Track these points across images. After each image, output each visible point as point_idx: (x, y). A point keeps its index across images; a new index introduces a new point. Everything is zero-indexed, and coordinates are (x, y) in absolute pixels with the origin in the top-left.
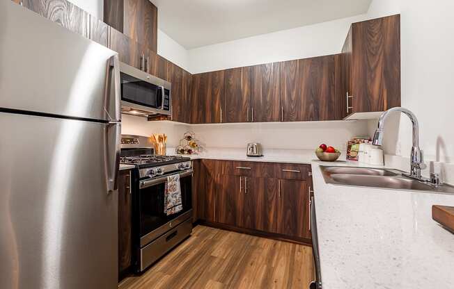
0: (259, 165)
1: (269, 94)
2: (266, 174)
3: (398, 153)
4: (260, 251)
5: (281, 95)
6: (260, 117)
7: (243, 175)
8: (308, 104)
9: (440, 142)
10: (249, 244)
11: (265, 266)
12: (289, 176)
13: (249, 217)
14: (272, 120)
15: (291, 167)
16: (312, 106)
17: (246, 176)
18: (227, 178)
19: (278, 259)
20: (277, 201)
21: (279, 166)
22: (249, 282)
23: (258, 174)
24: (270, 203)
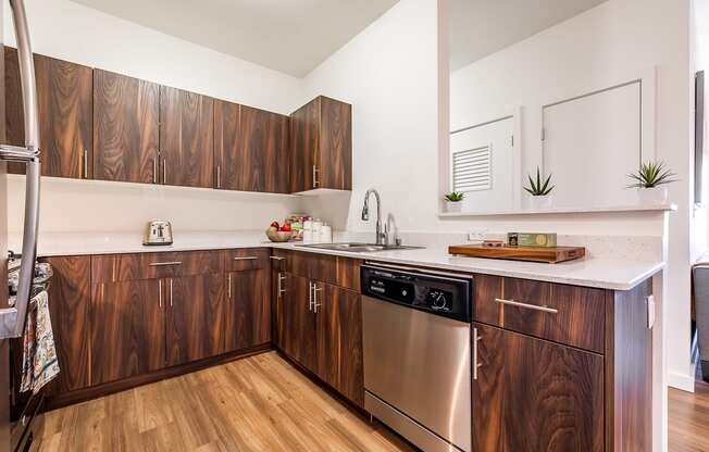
0: (194, 255)
1: (195, 142)
2: (206, 268)
3: (348, 229)
4: (216, 384)
5: (215, 148)
6: (179, 176)
7: (164, 276)
8: (252, 168)
9: (390, 217)
10: (189, 386)
11: (242, 394)
12: (242, 266)
13: (176, 347)
14: (199, 185)
15: (244, 254)
16: (256, 172)
17: (170, 276)
18: (126, 287)
19: (248, 380)
20: (224, 306)
21: (227, 254)
22: (242, 418)
23: (193, 270)
24: (213, 312)
